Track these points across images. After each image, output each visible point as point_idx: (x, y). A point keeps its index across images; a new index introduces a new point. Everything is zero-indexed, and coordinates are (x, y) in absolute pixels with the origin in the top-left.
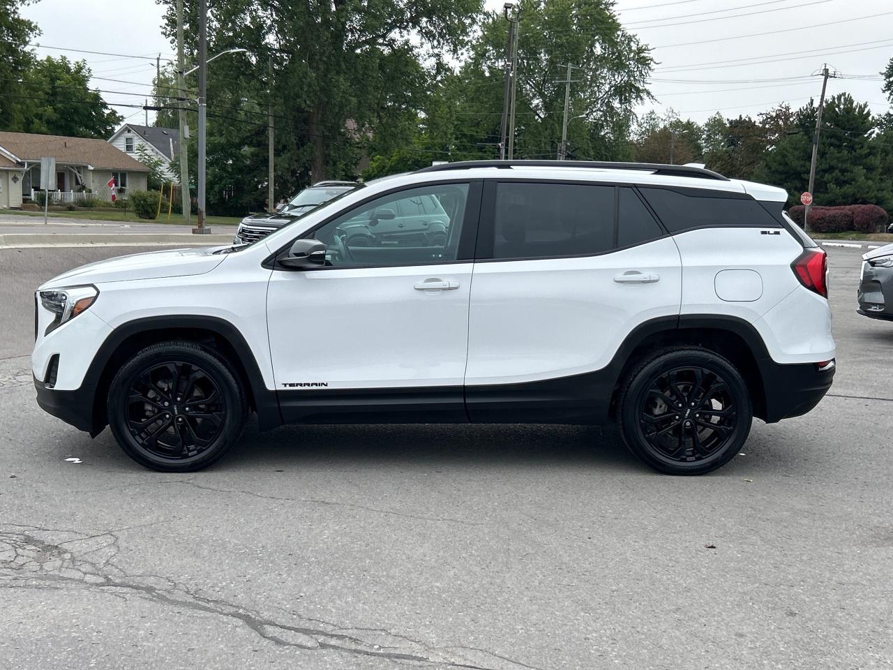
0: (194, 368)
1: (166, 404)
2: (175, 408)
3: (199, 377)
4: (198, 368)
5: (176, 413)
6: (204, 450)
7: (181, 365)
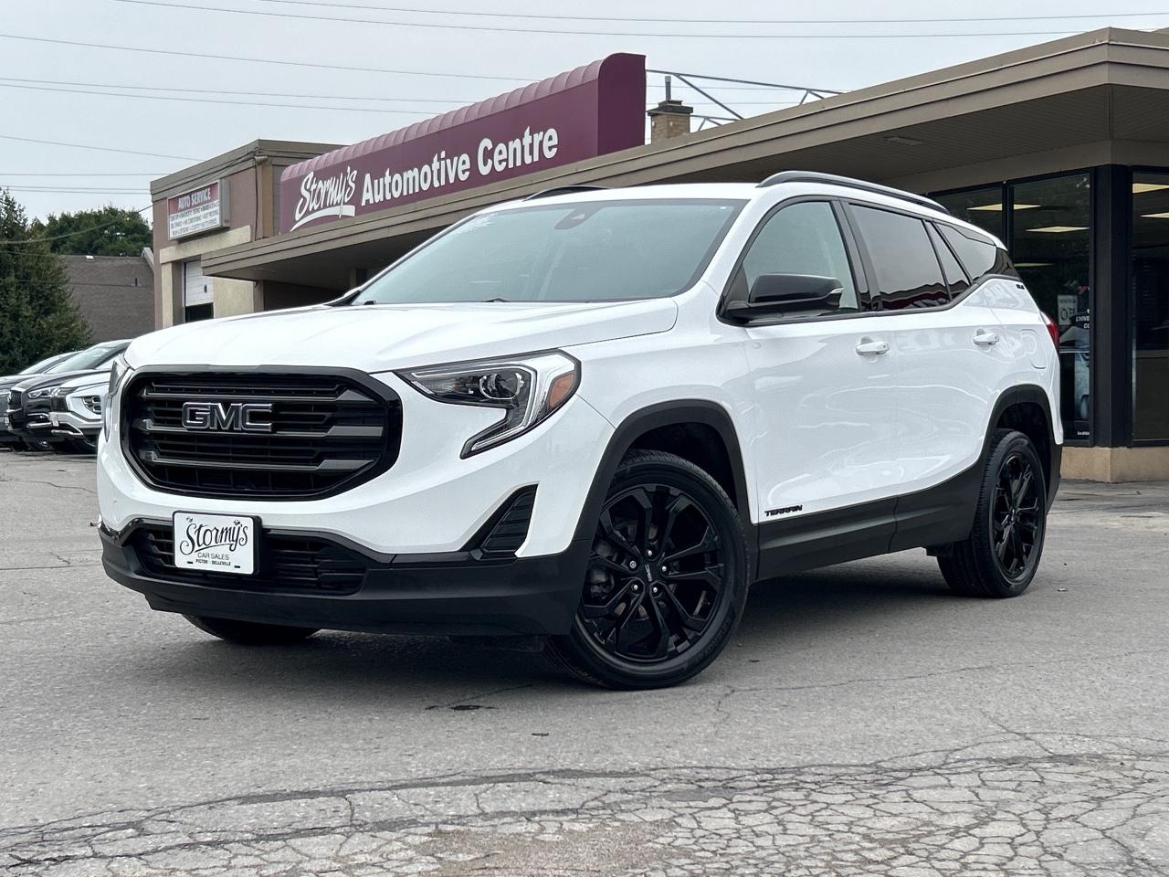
0: (674, 491)
1: (633, 564)
2: (648, 571)
3: (683, 508)
4: (680, 491)
5: (650, 579)
6: (701, 637)
7: (654, 490)
